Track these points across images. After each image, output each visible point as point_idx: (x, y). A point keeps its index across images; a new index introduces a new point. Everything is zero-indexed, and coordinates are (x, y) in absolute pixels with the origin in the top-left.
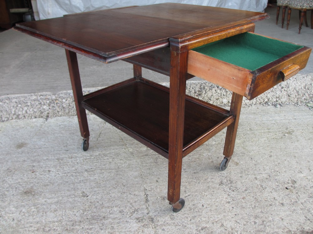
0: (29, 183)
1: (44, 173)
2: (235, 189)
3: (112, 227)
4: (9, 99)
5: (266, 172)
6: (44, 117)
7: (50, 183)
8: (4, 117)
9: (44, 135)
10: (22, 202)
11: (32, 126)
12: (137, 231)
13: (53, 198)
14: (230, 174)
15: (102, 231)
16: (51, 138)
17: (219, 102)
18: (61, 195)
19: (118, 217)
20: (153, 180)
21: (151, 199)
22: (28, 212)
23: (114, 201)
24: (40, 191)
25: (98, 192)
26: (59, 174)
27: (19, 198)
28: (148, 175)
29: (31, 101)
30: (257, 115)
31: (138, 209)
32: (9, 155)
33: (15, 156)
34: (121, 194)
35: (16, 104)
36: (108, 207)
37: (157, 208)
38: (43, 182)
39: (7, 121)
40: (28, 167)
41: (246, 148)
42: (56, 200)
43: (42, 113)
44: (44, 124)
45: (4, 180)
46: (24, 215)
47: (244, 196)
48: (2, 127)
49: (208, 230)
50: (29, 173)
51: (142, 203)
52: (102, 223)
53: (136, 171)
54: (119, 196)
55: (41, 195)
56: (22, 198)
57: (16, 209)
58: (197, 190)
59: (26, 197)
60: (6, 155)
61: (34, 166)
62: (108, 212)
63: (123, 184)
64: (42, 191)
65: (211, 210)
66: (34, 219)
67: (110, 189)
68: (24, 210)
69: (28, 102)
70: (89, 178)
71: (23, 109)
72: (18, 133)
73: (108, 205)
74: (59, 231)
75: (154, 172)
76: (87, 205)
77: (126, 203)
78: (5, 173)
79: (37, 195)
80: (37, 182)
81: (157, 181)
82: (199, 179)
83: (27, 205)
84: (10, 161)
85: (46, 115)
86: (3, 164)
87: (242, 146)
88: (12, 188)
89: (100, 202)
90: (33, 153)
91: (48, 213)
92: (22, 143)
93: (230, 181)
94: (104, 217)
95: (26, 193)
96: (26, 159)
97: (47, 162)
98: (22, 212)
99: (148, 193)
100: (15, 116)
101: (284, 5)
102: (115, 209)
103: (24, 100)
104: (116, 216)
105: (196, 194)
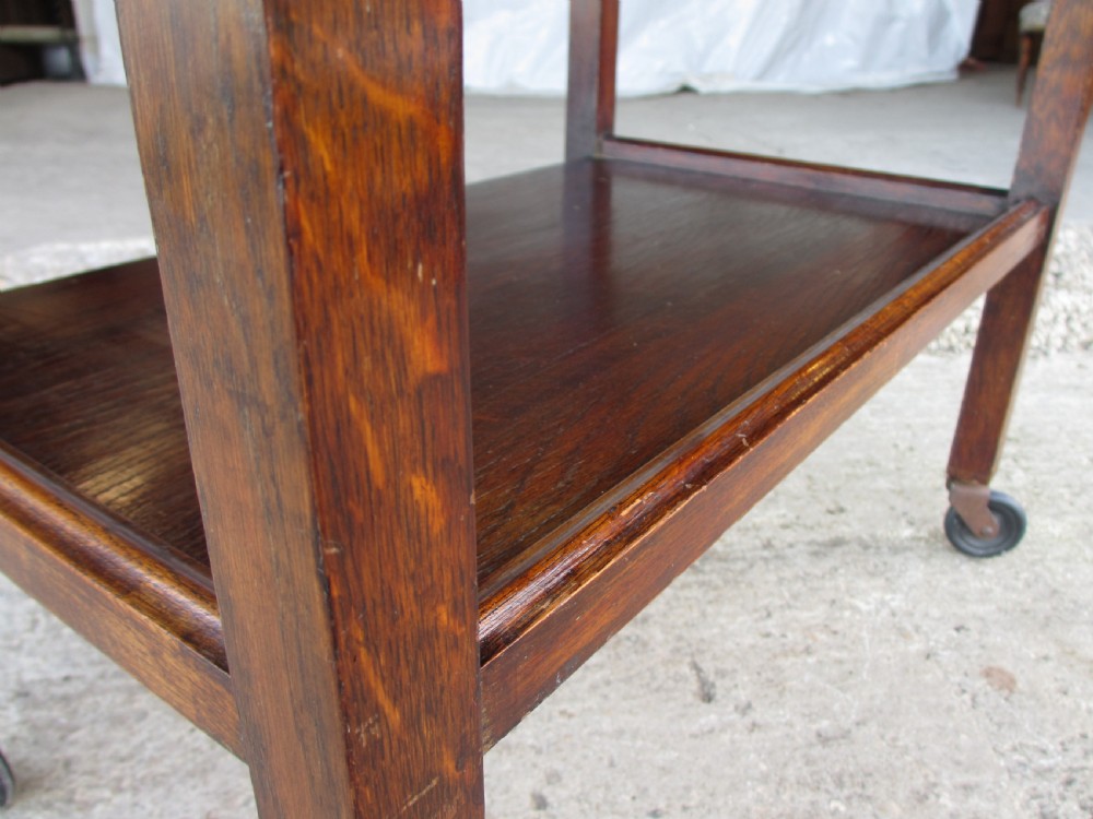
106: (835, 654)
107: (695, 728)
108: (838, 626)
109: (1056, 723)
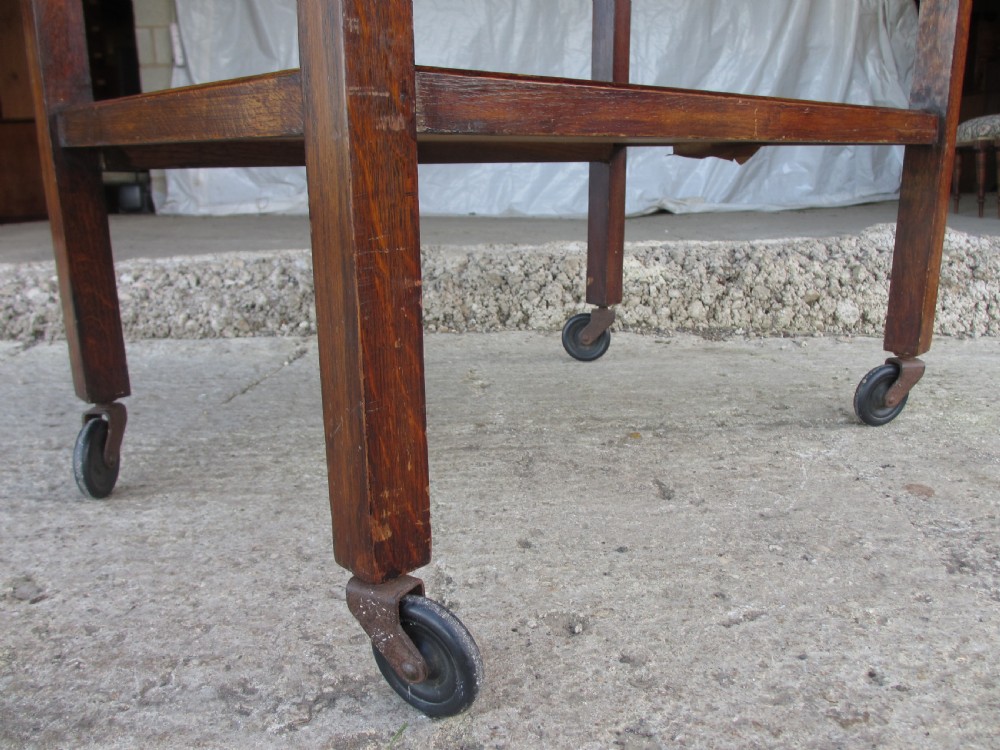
6: (21, 336)
17: (821, 317)
19: (193, 725)
20: (498, 538)
34: (273, 595)
43: (15, 316)
44: (9, 359)
54: (253, 604)
58: (802, 591)
62: (130, 690)
63: (299, 551)
67: (205, 569)
73: (153, 647)
75: (505, 507)
81: (526, 545)
85: (31, 330)
89: (102, 632)
101: (980, 139)
102: (195, 676)
105: (802, 608)
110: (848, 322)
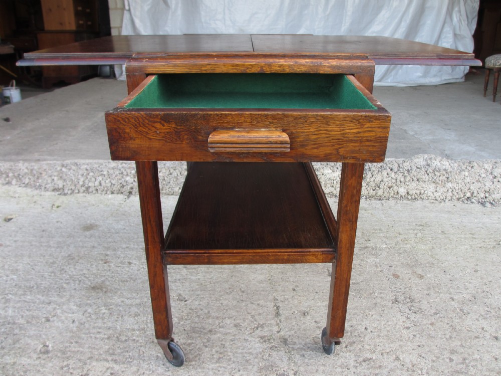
0: (98, 276)
1: (122, 265)
2: (418, 311)
3: (222, 344)
4: (77, 165)
5: (468, 291)
6: (125, 193)
7: (131, 278)
8: (68, 188)
9: (124, 217)
10: (88, 300)
11: (106, 205)
12: (260, 353)
13: (133, 298)
14: (409, 290)
15: (207, 349)
16: (134, 221)
17: (393, 192)
18: (146, 295)
19: (231, 332)
20: (287, 287)
21: (284, 312)
22: (95, 314)
23: (227, 310)
24: (114, 288)
25: (202, 296)
26: (143, 268)
27: (83, 293)
28: (280, 280)
29: (109, 169)
30: (453, 214)
31: (263, 324)
32: (72, 238)
33: (79, 240)
34: (238, 302)
35: (86, 171)
36: (217, 318)
37: (293, 326)
38: (119, 277)
39: (71, 194)
40: (98, 255)
41: (436, 257)
42: (138, 301)
43: (123, 186)
44: (124, 203)
45: (63, 269)
46: (90, 317)
47: (433, 321)
48: (63, 202)
49: (373, 363)
50: (99, 263)
51: (270, 317)
52: (207, 337)
53: (261, 274)
54: (235, 304)
55: (116, 292)
56: (87, 294)
57: (78, 308)
58: (356, 307)
59: (93, 294)
60: (68, 238)
61: (107, 255)
62: (216, 324)
63: (241, 289)
64: (119, 287)
65: (379, 336)
66: (104, 323)
67: (220, 294)
68: (90, 310)
69: (104, 170)
70: (189, 277)
71: (95, 179)
72: (86, 212)
73: (217, 314)
74: (141, 343)
75: (289, 277)
76: (185, 311)
77: (245, 314)
78: (65, 260)
79: (110, 292)
80: (111, 276)
81: (294, 290)
82: (361, 292)
83: (94, 303)
84: (72, 246)
85: (128, 191)
86: (62, 248)
87: (430, 253)
88: (73, 280)
89: (204, 310)
90: (106, 238)
91: (126, 318)
92: (91, 225)
93: (410, 298)
94: (210, 331)
95: (93, 288)
96: (96, 245)
97: (127, 251)
98: (86, 313)
99: (280, 304)
100: (83, 188)
101: (497, 66)
102: (228, 321)
103: (99, 167)
104: (228, 331)
105: (355, 311)
106: (360, 269)
107: (326, 280)
108: (362, 264)
109: (405, 284)
110: (402, 194)
